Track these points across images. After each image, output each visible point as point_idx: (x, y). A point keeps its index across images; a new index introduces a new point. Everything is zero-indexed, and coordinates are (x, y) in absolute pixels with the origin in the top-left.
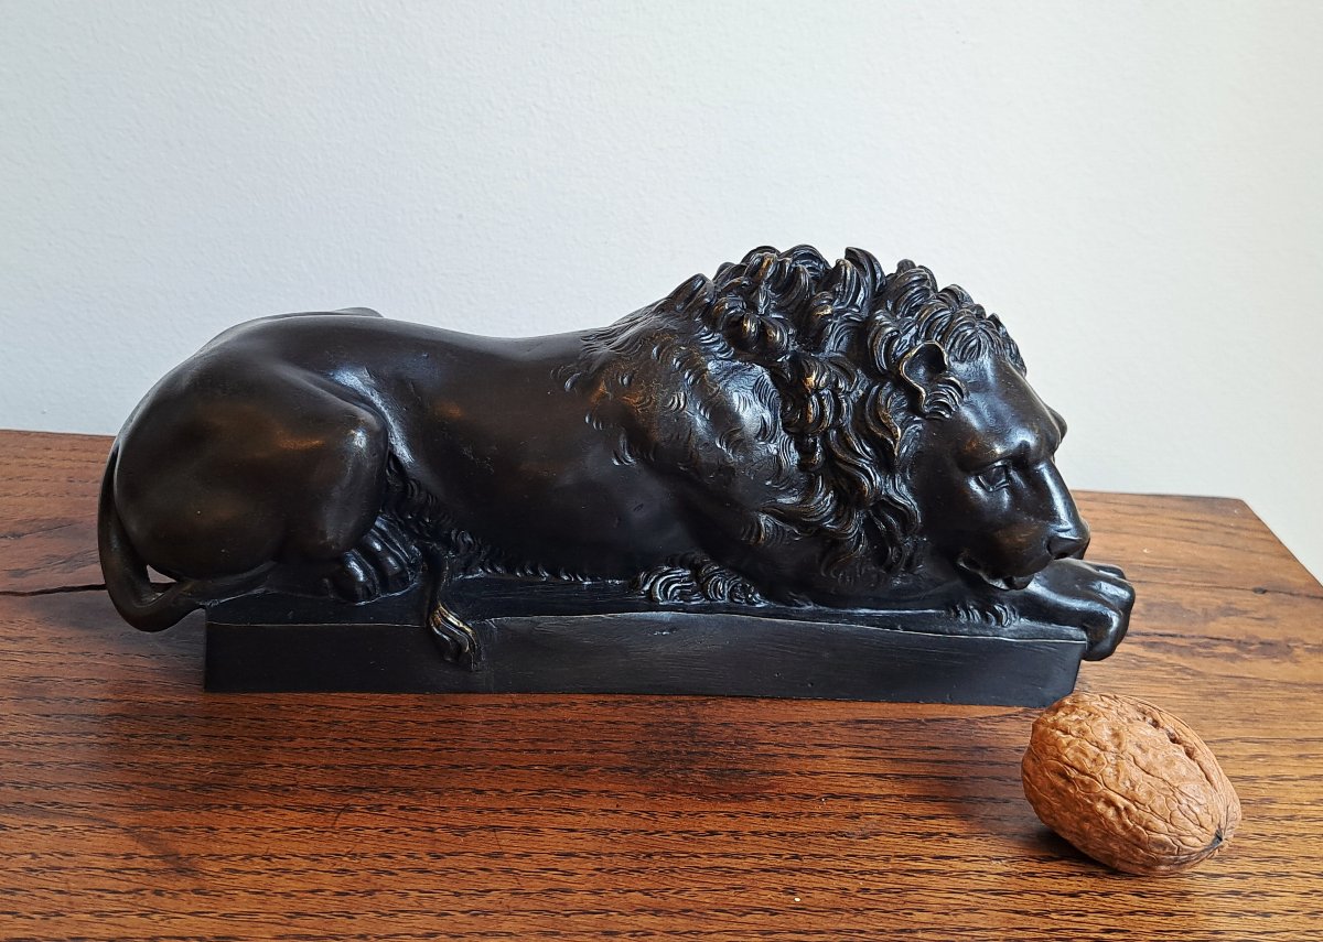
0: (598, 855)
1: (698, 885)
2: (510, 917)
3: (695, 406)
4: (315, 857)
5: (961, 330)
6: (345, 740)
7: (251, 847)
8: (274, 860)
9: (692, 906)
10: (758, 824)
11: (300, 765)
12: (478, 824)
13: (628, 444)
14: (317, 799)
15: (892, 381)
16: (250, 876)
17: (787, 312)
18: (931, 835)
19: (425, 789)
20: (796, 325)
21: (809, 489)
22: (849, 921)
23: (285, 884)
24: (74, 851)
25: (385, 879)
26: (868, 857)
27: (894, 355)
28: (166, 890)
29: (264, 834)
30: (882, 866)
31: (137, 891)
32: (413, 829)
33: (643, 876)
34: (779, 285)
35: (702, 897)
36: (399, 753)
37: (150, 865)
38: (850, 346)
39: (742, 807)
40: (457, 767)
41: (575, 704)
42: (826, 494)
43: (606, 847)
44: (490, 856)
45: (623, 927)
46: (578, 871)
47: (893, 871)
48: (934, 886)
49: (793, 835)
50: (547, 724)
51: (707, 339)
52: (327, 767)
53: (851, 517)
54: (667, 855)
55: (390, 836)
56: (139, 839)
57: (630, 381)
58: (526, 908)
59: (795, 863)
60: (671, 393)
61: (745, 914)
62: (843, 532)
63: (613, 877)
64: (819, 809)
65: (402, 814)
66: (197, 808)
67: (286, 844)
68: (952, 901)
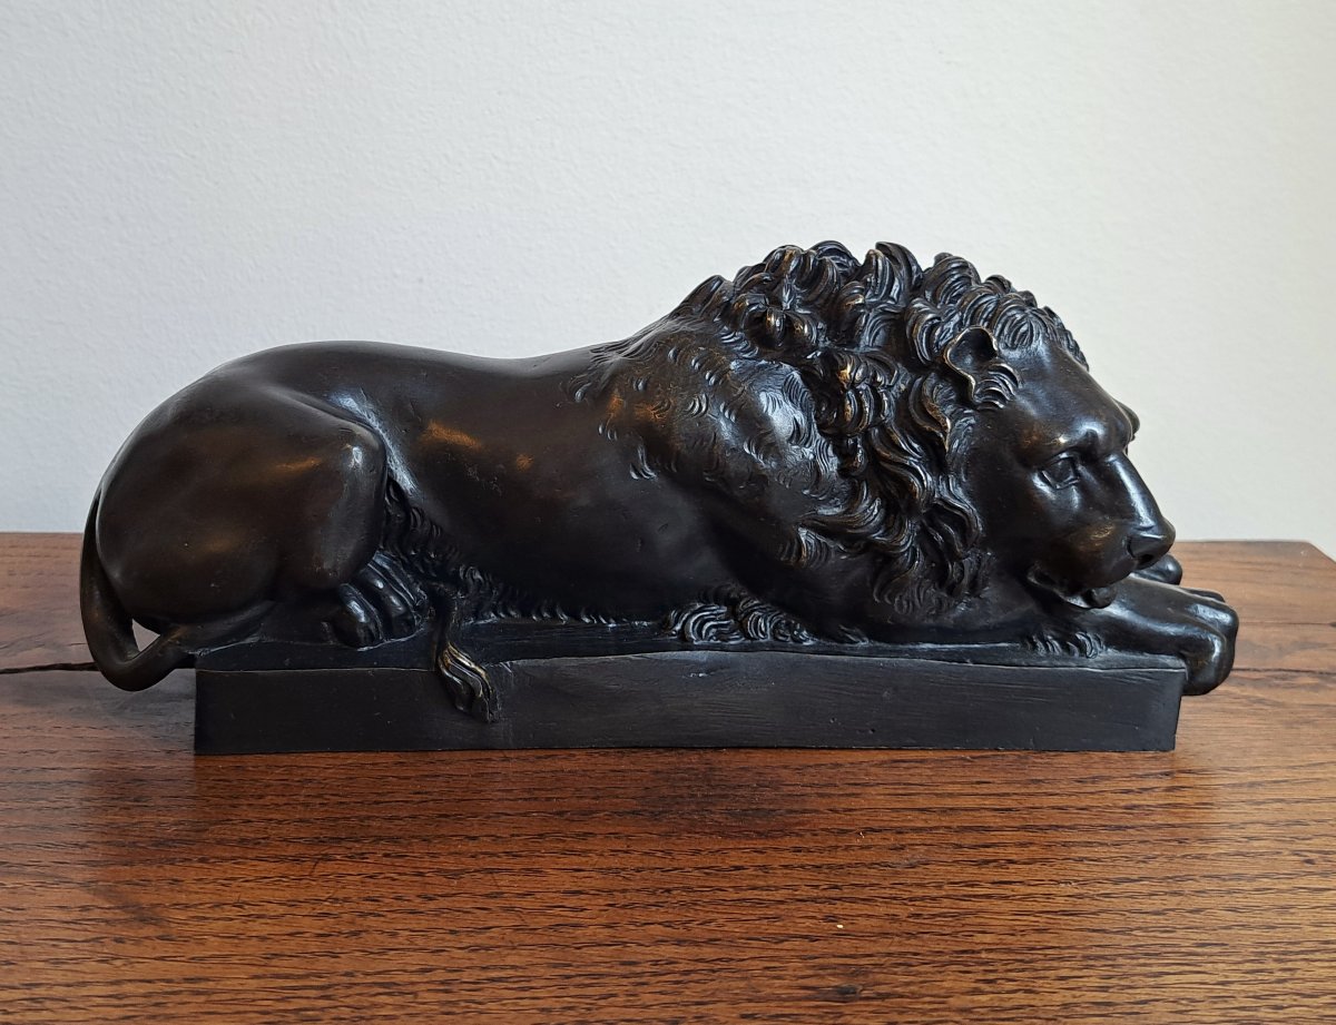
0: (610, 892)
1: (725, 916)
2: (514, 952)
3: (718, 408)
4: (292, 903)
5: (1009, 314)
6: (320, 796)
7: (220, 895)
8: (247, 907)
9: (719, 936)
10: (789, 859)
11: (271, 820)
12: (473, 868)
13: (647, 456)
14: (291, 851)
15: (937, 372)
16: (220, 922)
17: (816, 307)
18: (987, 862)
19: (413, 837)
20: (826, 319)
21: (853, 497)
22: (901, 944)
23: (259, 928)
24: (25, 906)
25: (371, 921)
26: (918, 885)
27: (937, 344)
28: (129, 938)
29: (235, 884)
30: (935, 893)
31: (96, 940)
32: (400, 874)
33: (662, 910)
34: (804, 278)
35: (730, 927)
36: (381, 806)
37: (109, 915)
38: (887, 340)
39: (770, 843)
40: (446, 816)
41: (574, 756)
42: (872, 502)
43: (618, 883)
44: (487, 896)
45: (641, 957)
46: (589, 907)
47: (947, 897)
48: (996, 909)
49: (830, 867)
50: (543, 775)
51: (728, 339)
52: (301, 821)
53: (902, 525)
54: (689, 889)
55: (376, 881)
56: (96, 892)
57: (645, 386)
58: (531, 942)
59: (834, 893)
60: (691, 396)
61: (782, 941)
62: (894, 544)
63: (629, 911)
64: (858, 842)
65: (387, 861)
66: (161, 863)
67: (258, 892)
68: (1018, 923)
